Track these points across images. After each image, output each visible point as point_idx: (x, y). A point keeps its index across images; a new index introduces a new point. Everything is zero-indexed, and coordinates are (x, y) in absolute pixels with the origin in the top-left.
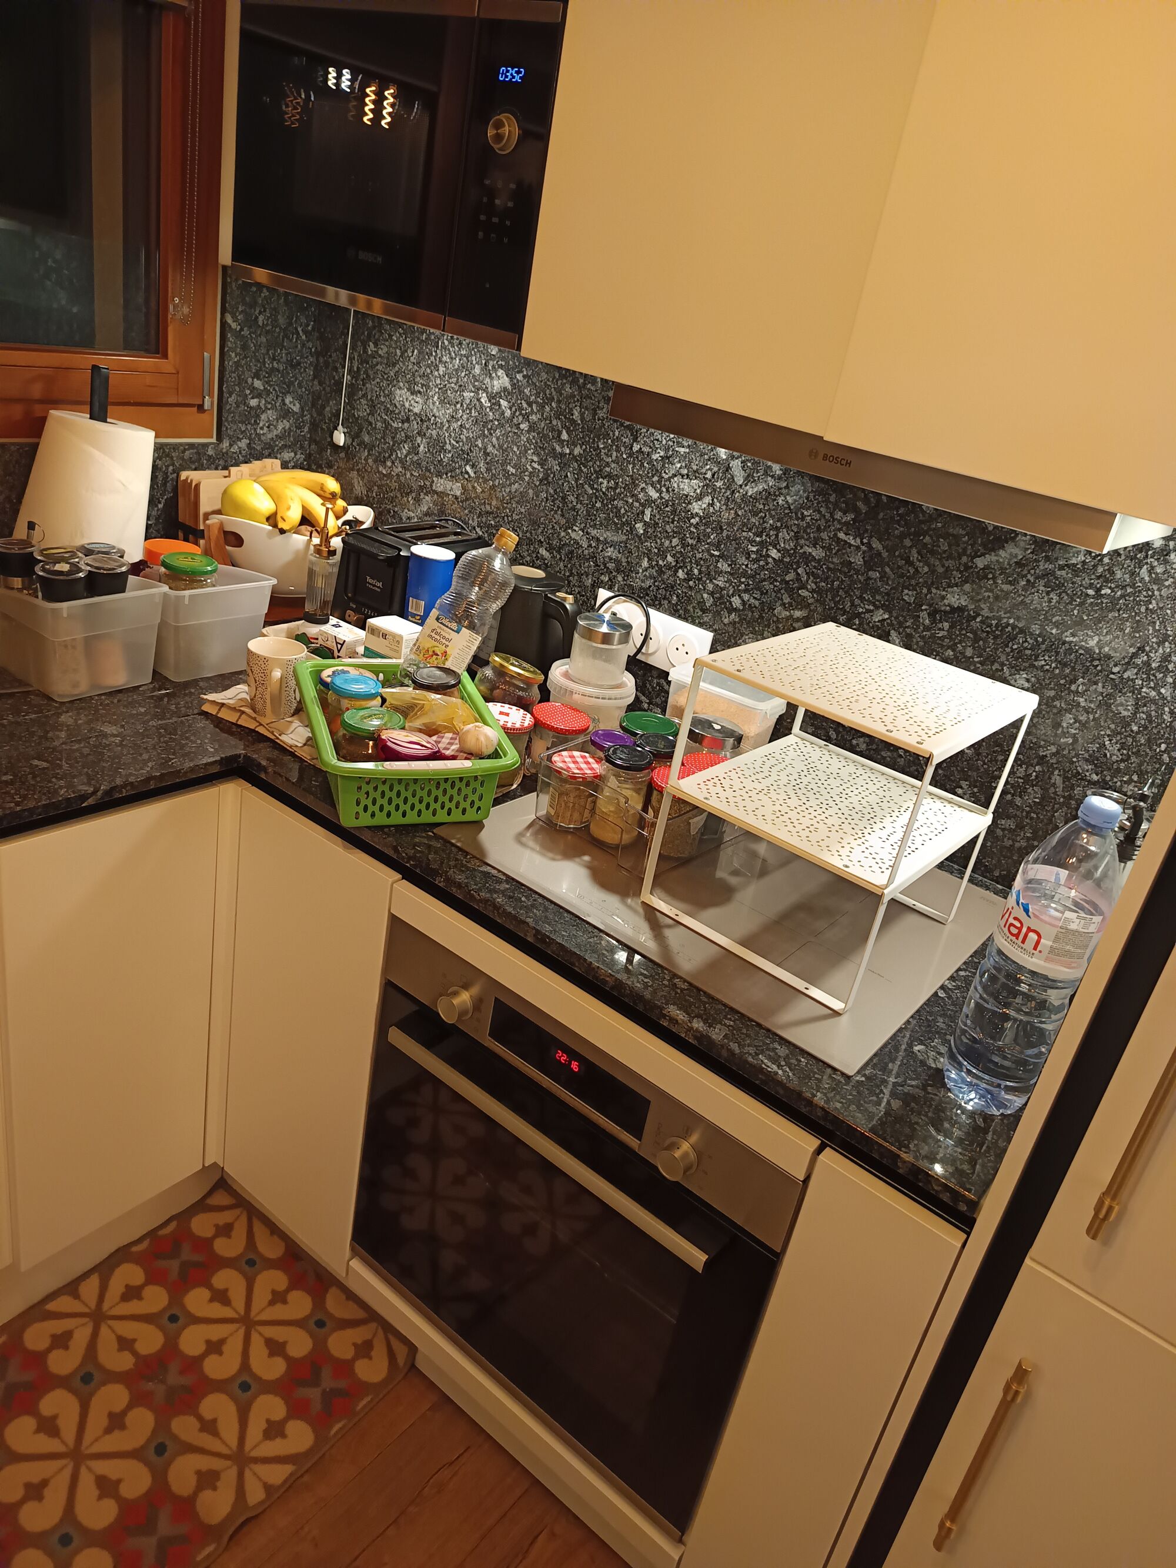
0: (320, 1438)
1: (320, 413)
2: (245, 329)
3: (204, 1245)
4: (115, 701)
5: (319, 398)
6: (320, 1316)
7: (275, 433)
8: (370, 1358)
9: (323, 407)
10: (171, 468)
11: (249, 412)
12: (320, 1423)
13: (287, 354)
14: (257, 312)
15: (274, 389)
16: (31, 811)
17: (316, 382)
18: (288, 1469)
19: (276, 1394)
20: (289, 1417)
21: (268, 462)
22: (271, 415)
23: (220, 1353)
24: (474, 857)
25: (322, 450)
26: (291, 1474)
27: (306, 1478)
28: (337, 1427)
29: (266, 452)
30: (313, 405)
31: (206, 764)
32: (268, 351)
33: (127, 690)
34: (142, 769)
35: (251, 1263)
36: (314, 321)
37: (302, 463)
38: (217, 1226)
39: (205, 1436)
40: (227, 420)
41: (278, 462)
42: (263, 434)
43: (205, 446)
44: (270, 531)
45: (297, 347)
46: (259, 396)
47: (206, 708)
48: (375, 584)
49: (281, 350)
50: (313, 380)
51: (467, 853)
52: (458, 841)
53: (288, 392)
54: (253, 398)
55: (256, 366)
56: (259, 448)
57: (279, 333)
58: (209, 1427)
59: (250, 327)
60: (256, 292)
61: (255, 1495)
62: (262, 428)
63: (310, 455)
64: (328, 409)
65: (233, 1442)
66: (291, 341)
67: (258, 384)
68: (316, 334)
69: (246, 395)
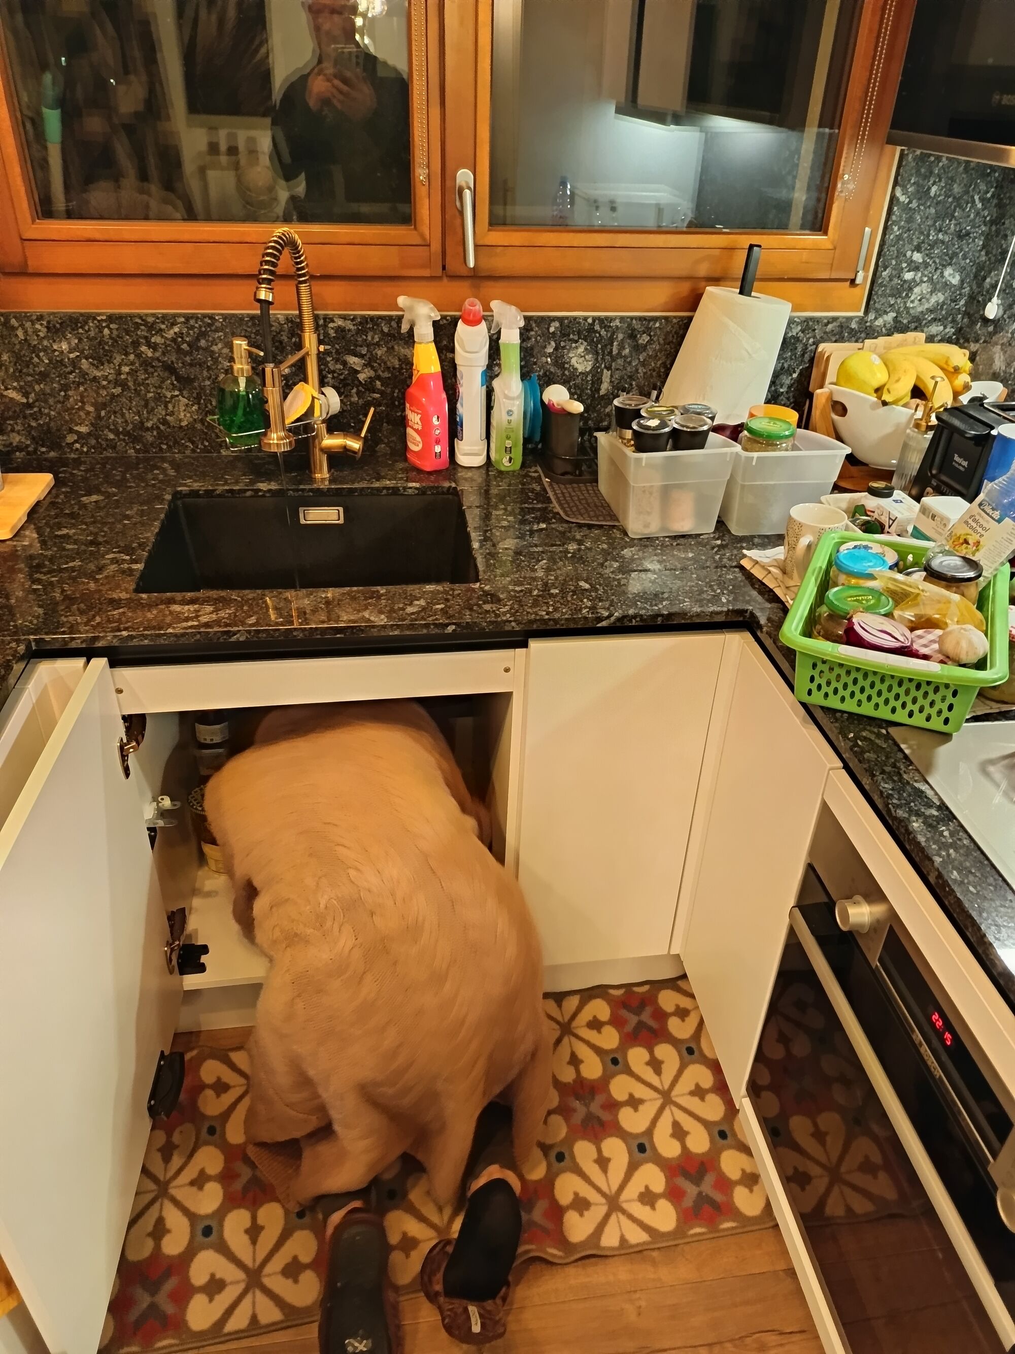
0: (679, 1232)
1: (980, 285)
2: (914, 201)
3: (661, 1016)
4: (675, 544)
5: (982, 269)
6: (725, 1128)
7: (926, 306)
8: (751, 1191)
9: (984, 278)
10: (811, 340)
11: (902, 286)
12: (687, 1217)
13: (956, 225)
14: (931, 182)
15: (934, 262)
16: (556, 621)
17: (983, 253)
18: (643, 1237)
19: (662, 1170)
20: (665, 1195)
21: (911, 335)
22: (925, 288)
23: (636, 1110)
24: (917, 770)
25: (973, 323)
26: (644, 1243)
27: (655, 1254)
28: (698, 1230)
29: (913, 326)
30: (975, 277)
31: (712, 613)
32: (935, 222)
33: (690, 536)
34: (656, 605)
35: (690, 1051)
36: (996, 188)
37: (950, 337)
38: (677, 1006)
39: (596, 1167)
40: (876, 294)
41: (922, 336)
42: (913, 308)
43: (849, 319)
44: (874, 403)
45: (969, 216)
46: (916, 269)
47: (744, 562)
48: (961, 462)
49: (950, 221)
50: (981, 251)
51: (911, 763)
52: (907, 748)
53: (950, 264)
54: (909, 271)
55: (918, 238)
56: (905, 321)
57: (952, 203)
58: (603, 1163)
59: (919, 199)
60: (933, 162)
61: (610, 1239)
62: (912, 302)
63: (961, 329)
64: (988, 280)
65: (615, 1187)
66: (964, 210)
67: (917, 257)
68: (995, 201)
69: (902, 269)
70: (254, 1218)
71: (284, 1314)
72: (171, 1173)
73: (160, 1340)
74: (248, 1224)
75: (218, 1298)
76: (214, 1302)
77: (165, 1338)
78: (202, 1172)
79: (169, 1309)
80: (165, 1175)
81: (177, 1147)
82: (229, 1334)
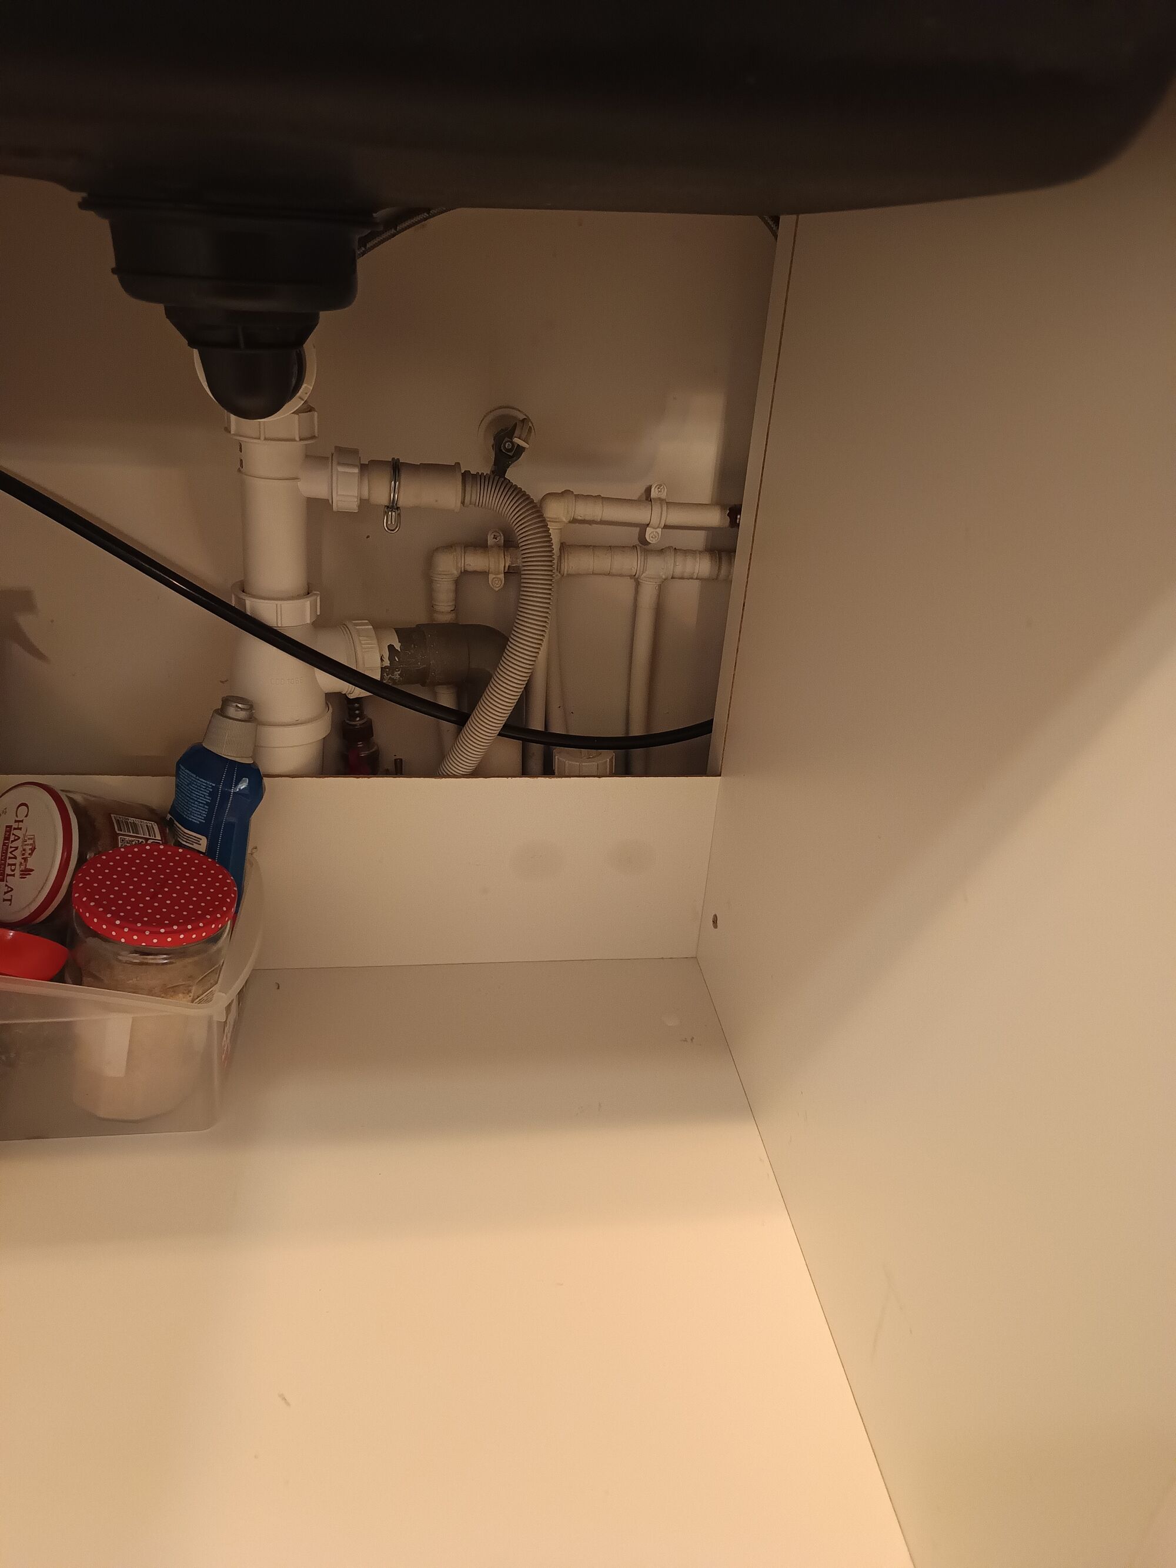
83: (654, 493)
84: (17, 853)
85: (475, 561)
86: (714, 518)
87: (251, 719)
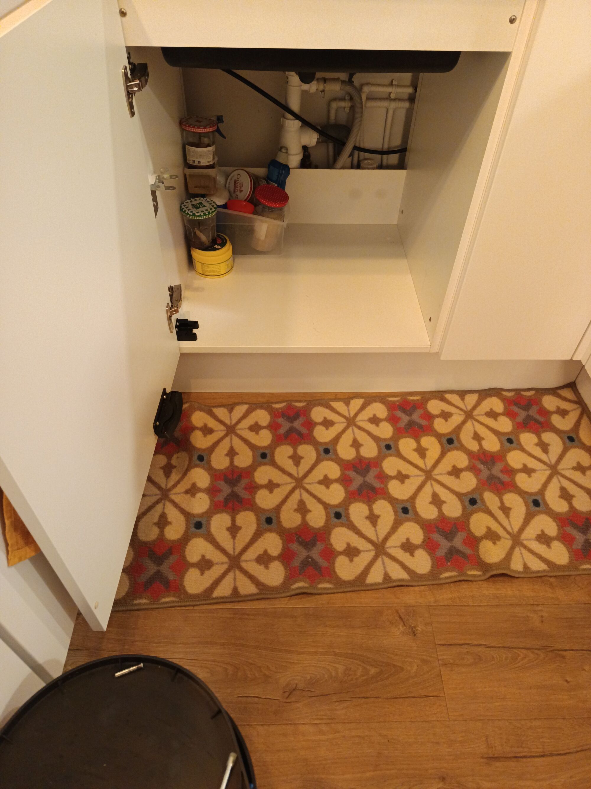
3: (545, 413)
12: (577, 556)
18: (543, 567)
19: (554, 520)
20: (558, 538)
23: (529, 476)
26: (544, 571)
35: (571, 439)
38: (558, 407)
39: (501, 512)
58: (505, 510)
61: (517, 565)
65: (516, 528)
70: (233, 520)
71: (259, 589)
72: (171, 484)
73: (164, 597)
74: (229, 524)
75: (207, 573)
76: (205, 575)
77: (168, 597)
78: (194, 485)
79: (171, 576)
80: (166, 485)
81: (175, 467)
82: (217, 598)
83: (394, 83)
84: (238, 186)
85: (342, 104)
86: (410, 90)
87: (287, 153)
